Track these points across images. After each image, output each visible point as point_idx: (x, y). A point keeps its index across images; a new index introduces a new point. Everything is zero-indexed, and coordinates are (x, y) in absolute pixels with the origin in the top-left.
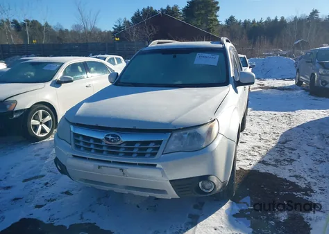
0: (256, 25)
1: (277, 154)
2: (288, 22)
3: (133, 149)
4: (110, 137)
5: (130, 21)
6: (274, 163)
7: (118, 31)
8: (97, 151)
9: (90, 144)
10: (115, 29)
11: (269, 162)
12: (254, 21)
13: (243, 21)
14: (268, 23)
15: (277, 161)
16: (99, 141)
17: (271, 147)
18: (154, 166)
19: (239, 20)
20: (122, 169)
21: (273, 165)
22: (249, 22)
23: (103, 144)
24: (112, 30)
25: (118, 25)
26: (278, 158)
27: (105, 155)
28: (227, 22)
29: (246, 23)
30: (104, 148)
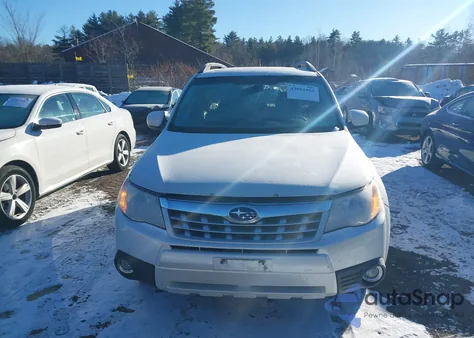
0: (265, 47)
2: (304, 43)
3: (275, 228)
4: (239, 213)
5: (82, 31)
7: (62, 46)
8: (214, 236)
9: (201, 226)
10: (56, 43)
12: (261, 41)
13: (247, 40)
14: (279, 43)
16: (220, 219)
18: (314, 251)
19: (241, 38)
20: (262, 262)
22: (255, 41)
23: (226, 223)
24: (52, 44)
25: (61, 36)
27: (229, 241)
28: (227, 39)
29: (251, 42)
30: (228, 231)
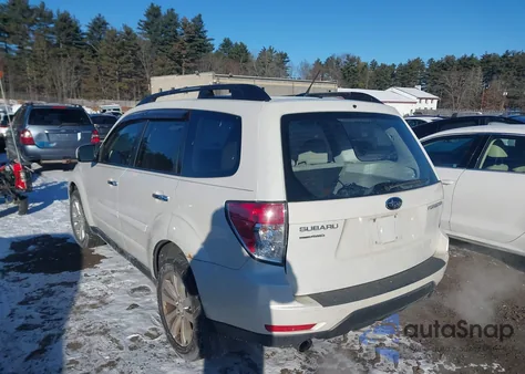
1: (55, 306)
6: (53, 288)
11: (63, 288)
15: (50, 294)
17: (72, 316)
21: (54, 285)
26: (51, 299)
